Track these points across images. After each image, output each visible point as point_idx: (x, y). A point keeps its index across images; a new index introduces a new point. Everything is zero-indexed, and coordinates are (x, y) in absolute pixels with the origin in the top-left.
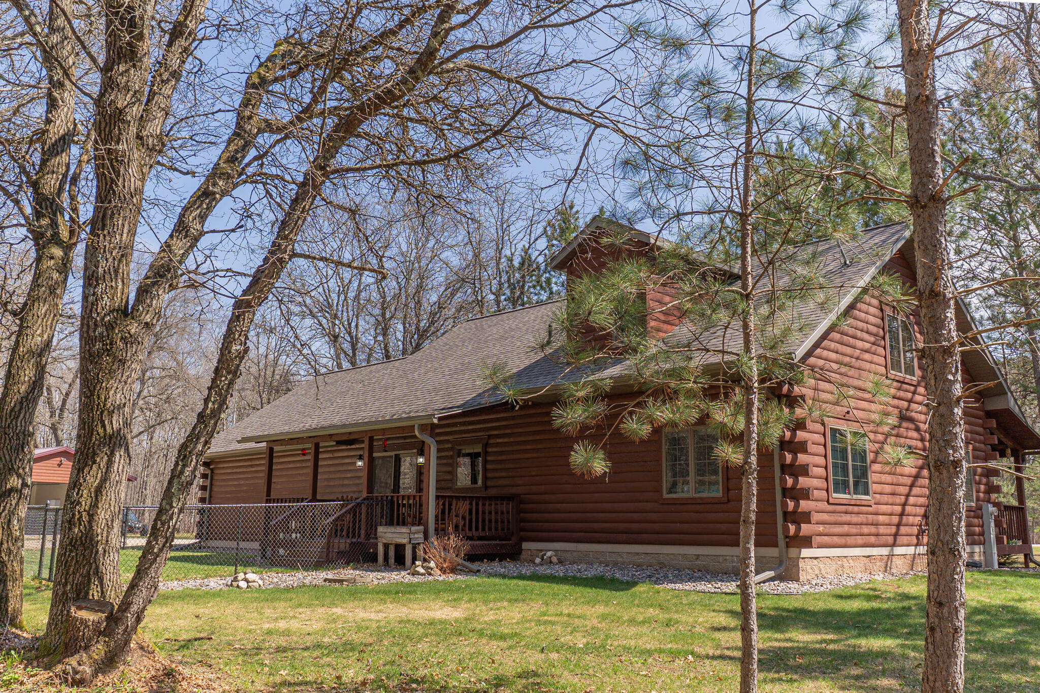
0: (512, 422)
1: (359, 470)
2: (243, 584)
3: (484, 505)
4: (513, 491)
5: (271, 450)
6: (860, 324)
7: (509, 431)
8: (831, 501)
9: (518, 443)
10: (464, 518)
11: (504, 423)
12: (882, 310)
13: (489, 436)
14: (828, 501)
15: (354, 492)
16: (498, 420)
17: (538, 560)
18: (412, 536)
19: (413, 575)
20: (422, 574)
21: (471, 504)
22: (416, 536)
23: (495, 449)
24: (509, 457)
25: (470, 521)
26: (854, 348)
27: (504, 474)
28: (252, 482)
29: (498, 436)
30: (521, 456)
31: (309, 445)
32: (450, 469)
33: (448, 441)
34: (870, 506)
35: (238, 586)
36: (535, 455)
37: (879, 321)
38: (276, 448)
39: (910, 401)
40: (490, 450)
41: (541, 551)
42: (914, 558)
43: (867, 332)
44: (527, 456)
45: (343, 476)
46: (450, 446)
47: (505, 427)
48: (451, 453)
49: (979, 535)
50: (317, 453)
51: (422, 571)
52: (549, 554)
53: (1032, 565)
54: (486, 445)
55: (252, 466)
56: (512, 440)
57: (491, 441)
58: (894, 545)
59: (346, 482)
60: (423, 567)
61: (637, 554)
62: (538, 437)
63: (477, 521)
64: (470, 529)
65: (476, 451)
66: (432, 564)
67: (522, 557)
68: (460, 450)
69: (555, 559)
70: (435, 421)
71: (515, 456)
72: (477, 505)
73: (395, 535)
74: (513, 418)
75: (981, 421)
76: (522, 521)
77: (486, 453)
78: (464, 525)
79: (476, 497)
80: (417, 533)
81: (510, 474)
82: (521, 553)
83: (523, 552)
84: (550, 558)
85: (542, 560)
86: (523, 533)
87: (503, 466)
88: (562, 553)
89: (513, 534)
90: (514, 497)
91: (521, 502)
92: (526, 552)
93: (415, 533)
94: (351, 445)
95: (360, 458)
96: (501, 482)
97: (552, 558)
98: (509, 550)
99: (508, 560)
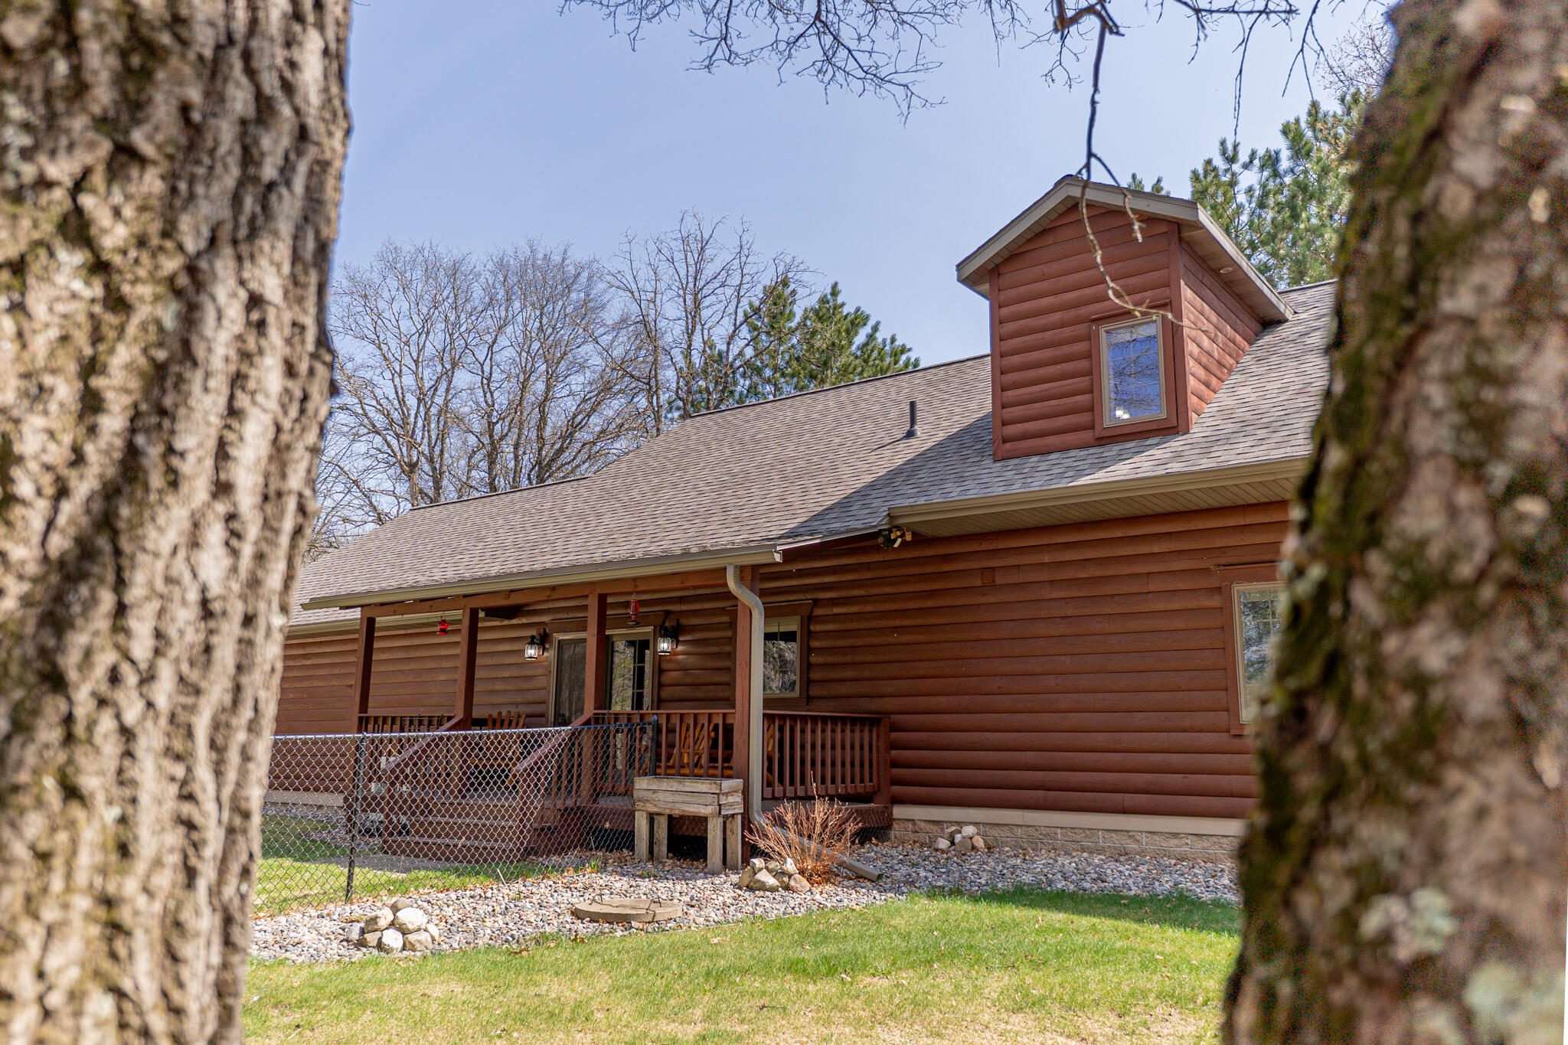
0: (869, 575)
1: (532, 663)
2: (393, 939)
4: (877, 705)
5: (371, 622)
7: (862, 592)
9: (884, 614)
11: (850, 577)
13: (816, 602)
15: (517, 704)
16: (833, 571)
17: (942, 843)
18: (723, 800)
19: (750, 889)
20: (773, 890)
22: (731, 799)
23: (828, 627)
24: (861, 641)
27: (850, 674)
28: (306, 684)
29: (834, 602)
31: (458, 614)
35: (380, 946)
36: (922, 638)
38: (381, 621)
40: (817, 627)
41: (948, 824)
44: (903, 639)
45: (494, 675)
47: (854, 585)
50: (473, 630)
51: (771, 881)
52: (969, 830)
54: (809, 619)
55: (305, 656)
56: (869, 608)
57: (821, 612)
59: (499, 686)
60: (770, 872)
61: (1175, 835)
62: (930, 603)
65: (785, 630)
66: (790, 866)
67: (893, 833)
69: (979, 842)
70: (778, 558)
71: (876, 640)
73: (678, 798)
74: (887, 564)
76: (895, 764)
77: (809, 633)
80: (729, 794)
81: (867, 674)
82: (889, 827)
83: (895, 826)
84: (971, 838)
85: (953, 843)
86: (895, 789)
87: (849, 658)
88: (995, 832)
89: (879, 790)
90: (880, 719)
91: (894, 728)
92: (902, 825)
93: (727, 794)
94: (510, 618)
95: (532, 642)
96: (844, 689)
97: (974, 840)
98: (874, 823)
99: (874, 841)
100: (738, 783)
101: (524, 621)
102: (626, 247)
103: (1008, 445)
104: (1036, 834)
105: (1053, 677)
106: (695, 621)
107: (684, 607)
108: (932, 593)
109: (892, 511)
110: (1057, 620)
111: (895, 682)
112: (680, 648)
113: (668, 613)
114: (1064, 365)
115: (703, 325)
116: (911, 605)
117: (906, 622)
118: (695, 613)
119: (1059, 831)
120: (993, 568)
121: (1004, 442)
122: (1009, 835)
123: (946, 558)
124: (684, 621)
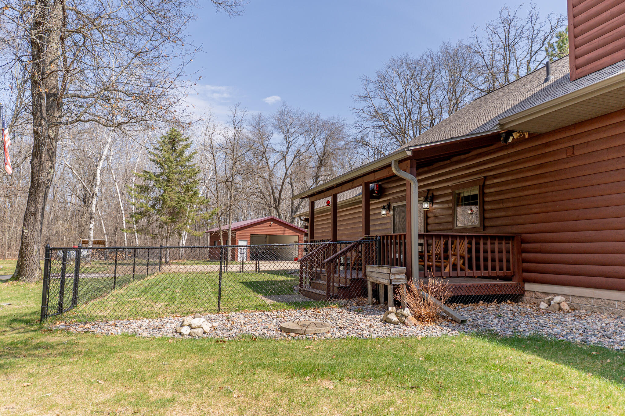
2: (185, 330)
3: (485, 244)
4: (514, 230)
7: (506, 170)
9: (517, 181)
10: (462, 257)
13: (485, 178)
16: (493, 160)
17: (543, 305)
18: (392, 277)
19: (384, 323)
20: (395, 323)
21: (470, 243)
22: (397, 277)
23: (492, 190)
24: (507, 196)
25: (470, 259)
27: (503, 214)
29: (495, 177)
30: (521, 194)
32: (451, 212)
33: (447, 187)
35: (180, 333)
36: (536, 191)
40: (487, 191)
41: (548, 294)
44: (526, 193)
46: (450, 191)
48: (451, 198)
51: (394, 318)
52: (557, 299)
54: (483, 187)
56: (510, 178)
57: (488, 183)
60: (397, 314)
62: (539, 172)
63: (478, 259)
64: (470, 268)
65: (473, 193)
66: (407, 311)
67: (525, 298)
68: (459, 194)
69: (565, 306)
70: (409, 154)
71: (514, 195)
72: (477, 244)
73: (378, 275)
76: (524, 261)
77: (483, 194)
78: (464, 264)
79: (476, 237)
80: (398, 274)
81: (510, 213)
82: (523, 295)
83: (526, 294)
84: (559, 304)
85: (550, 305)
86: (525, 274)
87: (501, 206)
88: (578, 301)
89: (514, 275)
90: (514, 236)
91: (523, 241)
92: (530, 294)
93: (395, 274)
94: (379, 199)
95: (384, 208)
96: (499, 222)
97: (561, 305)
98: (509, 292)
99: (509, 302)
100: (402, 269)
101: (383, 199)
102: (474, 33)
103: (579, 70)
104: (602, 304)
105: (610, 208)
106: (439, 193)
107: (435, 187)
108: (540, 166)
109: (501, 122)
110: (612, 172)
111: (523, 216)
112: (434, 206)
113: (429, 190)
114: (612, 10)
115: (517, 60)
116: (530, 174)
117: (528, 183)
118: (438, 189)
119: (616, 303)
120: (573, 146)
121: (577, 69)
122: (586, 303)
123: (547, 145)
124: (435, 193)
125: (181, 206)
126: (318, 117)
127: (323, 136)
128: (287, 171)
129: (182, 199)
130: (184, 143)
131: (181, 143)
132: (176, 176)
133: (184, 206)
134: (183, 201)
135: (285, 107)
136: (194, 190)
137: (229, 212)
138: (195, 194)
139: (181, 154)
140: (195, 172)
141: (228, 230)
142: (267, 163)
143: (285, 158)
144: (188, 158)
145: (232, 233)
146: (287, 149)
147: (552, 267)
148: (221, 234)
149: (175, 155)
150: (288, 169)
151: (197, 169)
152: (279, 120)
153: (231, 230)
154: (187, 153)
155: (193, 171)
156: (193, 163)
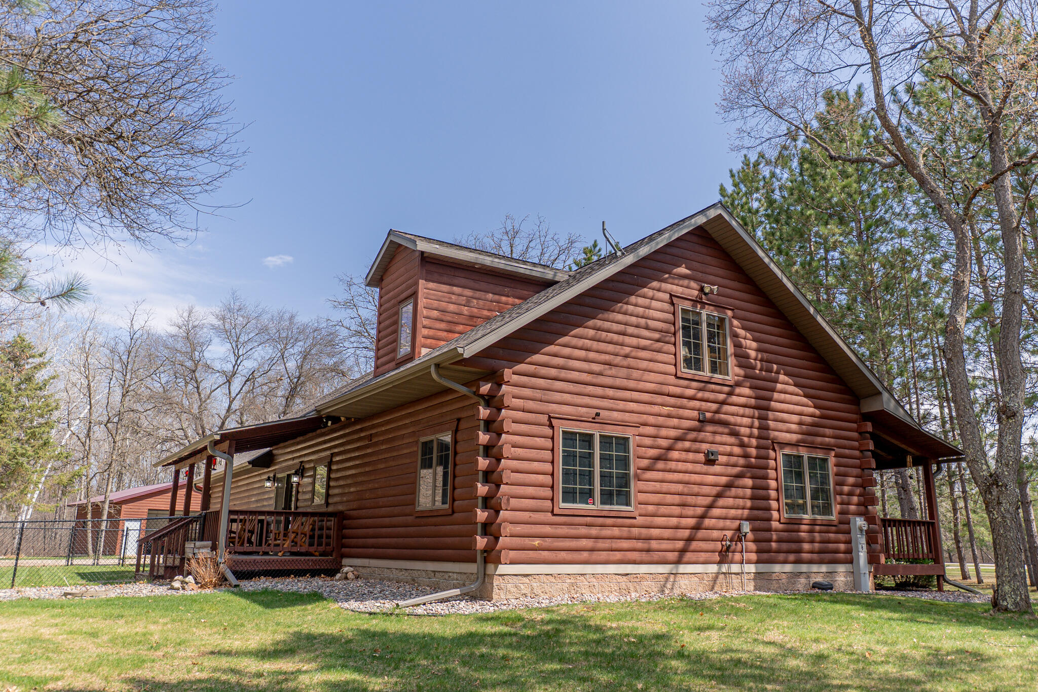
0: (344, 440)
4: (341, 507)
6: (634, 320)
8: (556, 511)
9: (347, 460)
12: (673, 304)
13: (332, 454)
14: (552, 512)
16: (337, 438)
19: (168, 589)
20: (176, 589)
24: (341, 474)
26: (622, 345)
27: (338, 491)
29: (337, 454)
30: (347, 473)
32: (312, 487)
33: (312, 461)
34: (635, 518)
36: (354, 472)
37: (671, 317)
39: (723, 403)
40: (333, 468)
42: (717, 577)
43: (647, 328)
44: (350, 472)
46: (313, 465)
47: (341, 444)
48: (313, 472)
49: (845, 552)
51: (178, 585)
53: (946, 587)
54: (330, 463)
56: (344, 457)
57: (333, 459)
58: (679, 562)
60: (180, 581)
62: (357, 453)
71: (344, 473)
75: (855, 425)
76: (344, 537)
77: (330, 471)
81: (341, 491)
82: (339, 569)
84: (346, 573)
86: (344, 550)
87: (338, 483)
89: (334, 550)
90: (337, 513)
94: (269, 467)
95: (268, 479)
96: (336, 499)
97: (348, 574)
98: (324, 566)
99: (323, 576)
100: (210, 543)
106: (308, 466)
107: (306, 459)
108: (358, 448)
109: (316, 408)
112: (304, 480)
113: (301, 463)
114: (392, 327)
116: (353, 455)
120: (371, 434)
121: (378, 368)
123: (362, 430)
124: (306, 466)
125: (17, 463)
126: (292, 318)
127: (297, 349)
128: (231, 402)
129: (20, 451)
130: (37, 360)
131: (30, 360)
132: (16, 414)
133: (22, 464)
134: (23, 455)
135: (235, 299)
136: (45, 437)
137: (107, 472)
138: (45, 444)
139: (29, 379)
140: (50, 408)
141: (103, 502)
142: (198, 388)
143: (230, 383)
144: (41, 385)
145: (110, 507)
146: (234, 367)
147: (361, 541)
148: (90, 508)
149: (16, 380)
150: (234, 399)
151: (54, 405)
152: (223, 319)
153: (108, 502)
154: (41, 376)
155: (47, 406)
156: (50, 392)
